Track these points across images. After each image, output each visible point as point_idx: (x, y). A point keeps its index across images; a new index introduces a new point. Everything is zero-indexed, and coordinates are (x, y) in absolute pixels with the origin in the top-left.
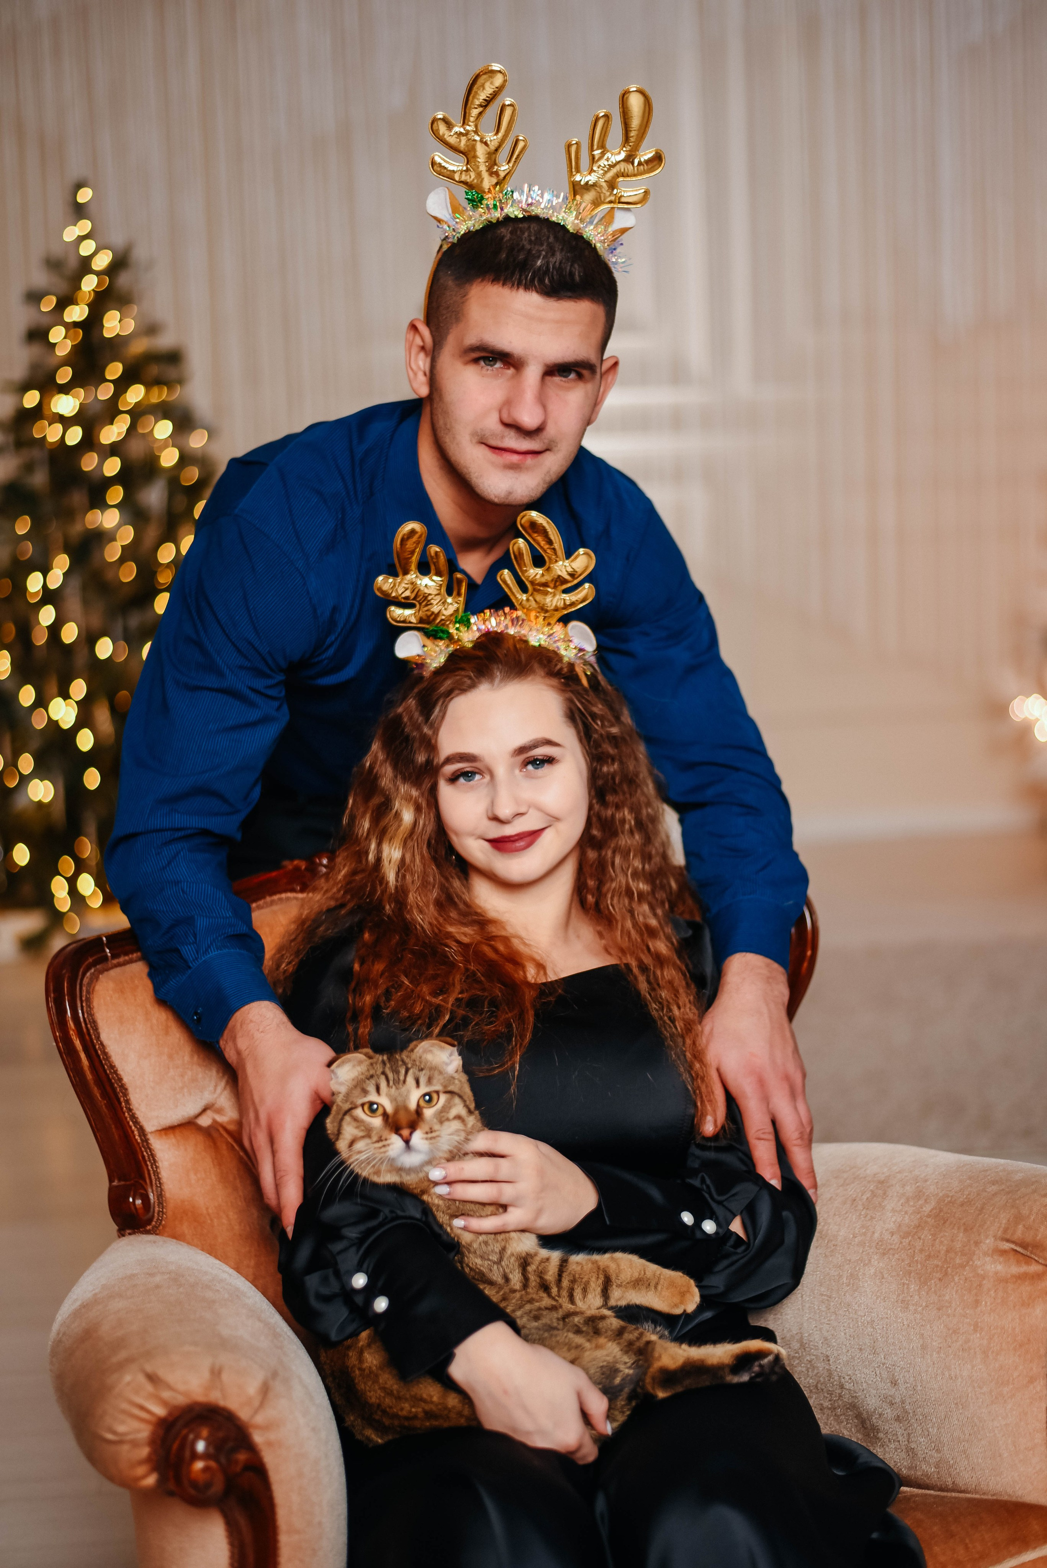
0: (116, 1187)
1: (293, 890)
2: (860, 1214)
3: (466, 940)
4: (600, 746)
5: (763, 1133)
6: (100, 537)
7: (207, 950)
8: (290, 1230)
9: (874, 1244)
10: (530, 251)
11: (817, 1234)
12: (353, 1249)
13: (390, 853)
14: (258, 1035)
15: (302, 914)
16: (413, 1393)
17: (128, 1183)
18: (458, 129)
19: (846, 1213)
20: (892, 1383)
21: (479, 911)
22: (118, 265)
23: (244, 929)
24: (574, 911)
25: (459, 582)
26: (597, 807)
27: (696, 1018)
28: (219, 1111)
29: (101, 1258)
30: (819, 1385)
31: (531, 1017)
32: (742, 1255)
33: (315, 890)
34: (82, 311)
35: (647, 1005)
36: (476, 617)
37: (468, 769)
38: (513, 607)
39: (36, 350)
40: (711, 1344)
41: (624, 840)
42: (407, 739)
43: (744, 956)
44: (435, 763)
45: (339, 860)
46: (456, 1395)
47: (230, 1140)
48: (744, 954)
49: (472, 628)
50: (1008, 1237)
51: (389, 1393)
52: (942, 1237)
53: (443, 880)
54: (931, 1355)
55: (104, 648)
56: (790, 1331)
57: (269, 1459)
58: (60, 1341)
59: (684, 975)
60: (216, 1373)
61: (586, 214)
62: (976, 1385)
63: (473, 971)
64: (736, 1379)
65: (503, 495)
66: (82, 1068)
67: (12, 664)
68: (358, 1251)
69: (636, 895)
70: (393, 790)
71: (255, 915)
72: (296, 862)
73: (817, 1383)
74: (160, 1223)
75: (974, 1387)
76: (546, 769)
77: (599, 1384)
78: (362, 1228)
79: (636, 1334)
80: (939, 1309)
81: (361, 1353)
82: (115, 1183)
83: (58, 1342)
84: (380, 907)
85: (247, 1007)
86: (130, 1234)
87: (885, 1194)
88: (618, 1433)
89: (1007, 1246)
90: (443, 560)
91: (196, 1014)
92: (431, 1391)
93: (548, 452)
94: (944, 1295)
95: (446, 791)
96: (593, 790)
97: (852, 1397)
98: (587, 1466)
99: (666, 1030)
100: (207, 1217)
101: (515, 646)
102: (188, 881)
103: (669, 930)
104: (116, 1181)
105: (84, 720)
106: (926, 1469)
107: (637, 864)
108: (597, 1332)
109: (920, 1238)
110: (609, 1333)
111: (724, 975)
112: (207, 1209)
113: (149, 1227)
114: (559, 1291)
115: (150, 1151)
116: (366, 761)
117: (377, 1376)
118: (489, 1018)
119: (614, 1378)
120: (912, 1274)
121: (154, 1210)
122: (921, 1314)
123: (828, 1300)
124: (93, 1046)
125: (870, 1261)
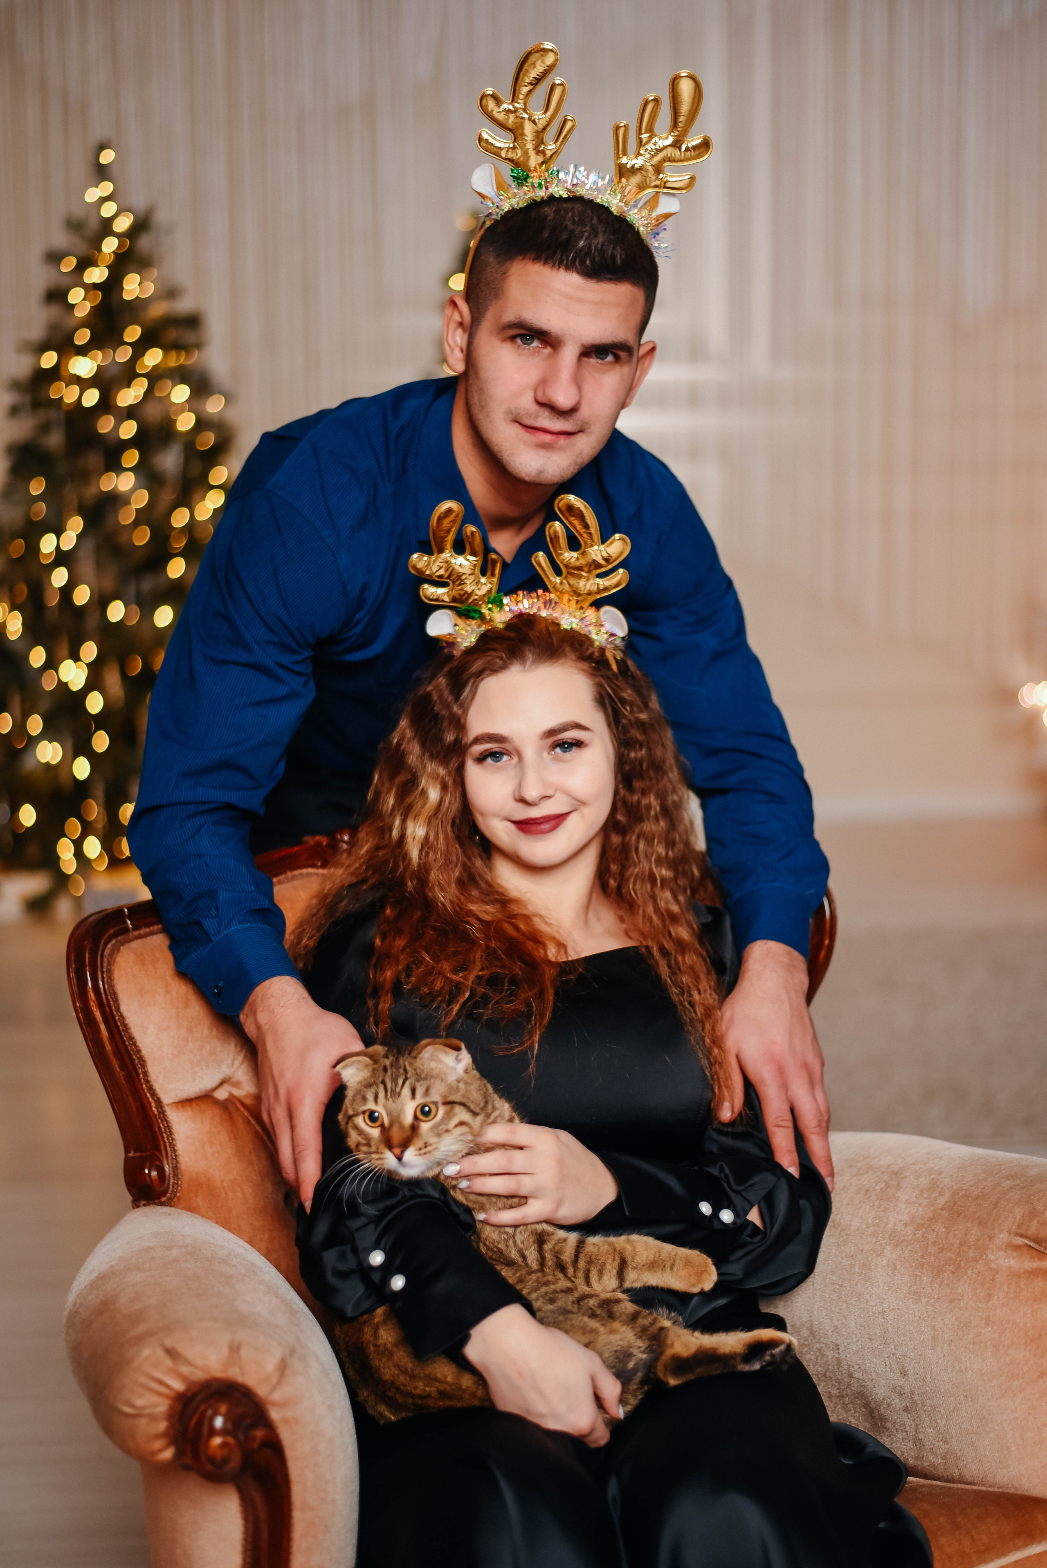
0: (133, 1158)
1: (314, 866)
2: (874, 1205)
3: (487, 918)
4: (629, 732)
5: (782, 1120)
6: (115, 500)
7: (229, 924)
8: (308, 1205)
9: (887, 1235)
10: (572, 231)
11: (830, 1224)
12: (372, 1226)
13: (414, 831)
14: (278, 1010)
15: (324, 889)
16: (427, 1372)
17: (144, 1154)
18: (505, 106)
19: (860, 1203)
20: (901, 1373)
21: (501, 890)
22: (140, 227)
23: (267, 904)
24: (594, 895)
25: (494, 562)
26: (622, 792)
27: (716, 1003)
28: (237, 1085)
29: (116, 1228)
30: (828, 1373)
31: (550, 997)
32: (758, 1245)
33: (337, 865)
34: (102, 272)
35: (667, 989)
36: (508, 598)
37: (496, 750)
38: (546, 589)
39: (55, 311)
40: (723, 1332)
41: (648, 826)
42: (436, 718)
43: (765, 944)
44: (463, 742)
45: (362, 835)
46: (470, 1376)
47: (246, 1114)
48: (765, 941)
49: (504, 610)
50: (1022, 1232)
51: (404, 1371)
52: (956, 1230)
53: (465, 859)
54: (942, 1348)
55: (116, 611)
56: (800, 1318)
57: (285, 1435)
58: (76, 1312)
59: (705, 960)
60: (235, 1349)
61: (631, 197)
62: (986, 1378)
63: (494, 949)
64: (747, 1368)
65: (534, 473)
66: (101, 1039)
67: (23, 624)
68: (376, 1229)
69: (659, 881)
70: (420, 766)
71: (277, 889)
72: (317, 838)
73: (826, 1371)
74: (175, 1195)
75: (984, 1380)
76: (575, 752)
77: (612, 1368)
78: (381, 1205)
79: (650, 1319)
80: (951, 1302)
81: (376, 1329)
82: (131, 1154)
83: (74, 1313)
84: (401, 884)
85: (268, 982)
86: (144, 1205)
87: (898, 1185)
88: (629, 1416)
89: (1021, 1241)
90: (479, 540)
91: (217, 987)
92: (445, 1370)
93: (581, 434)
94: (957, 1288)
95: (473, 771)
96: (619, 776)
97: (861, 1386)
98: (599, 1450)
99: (686, 1015)
100: (222, 1191)
101: (548, 630)
102: (210, 855)
103: (691, 917)
104: (132, 1152)
105: (93, 683)
106: (933, 1460)
107: (661, 850)
108: (611, 1316)
109: (933, 1231)
110: (624, 1317)
111: (746, 962)
112: (222, 1182)
113: (163, 1199)
114: (575, 1272)
115: (167, 1123)
116: (394, 738)
117: (391, 1353)
118: (509, 996)
119: (628, 1362)
120: (925, 1266)
121: (169, 1182)
122: (933, 1306)
123: (839, 1289)
124: (113, 1017)
125: (883, 1252)
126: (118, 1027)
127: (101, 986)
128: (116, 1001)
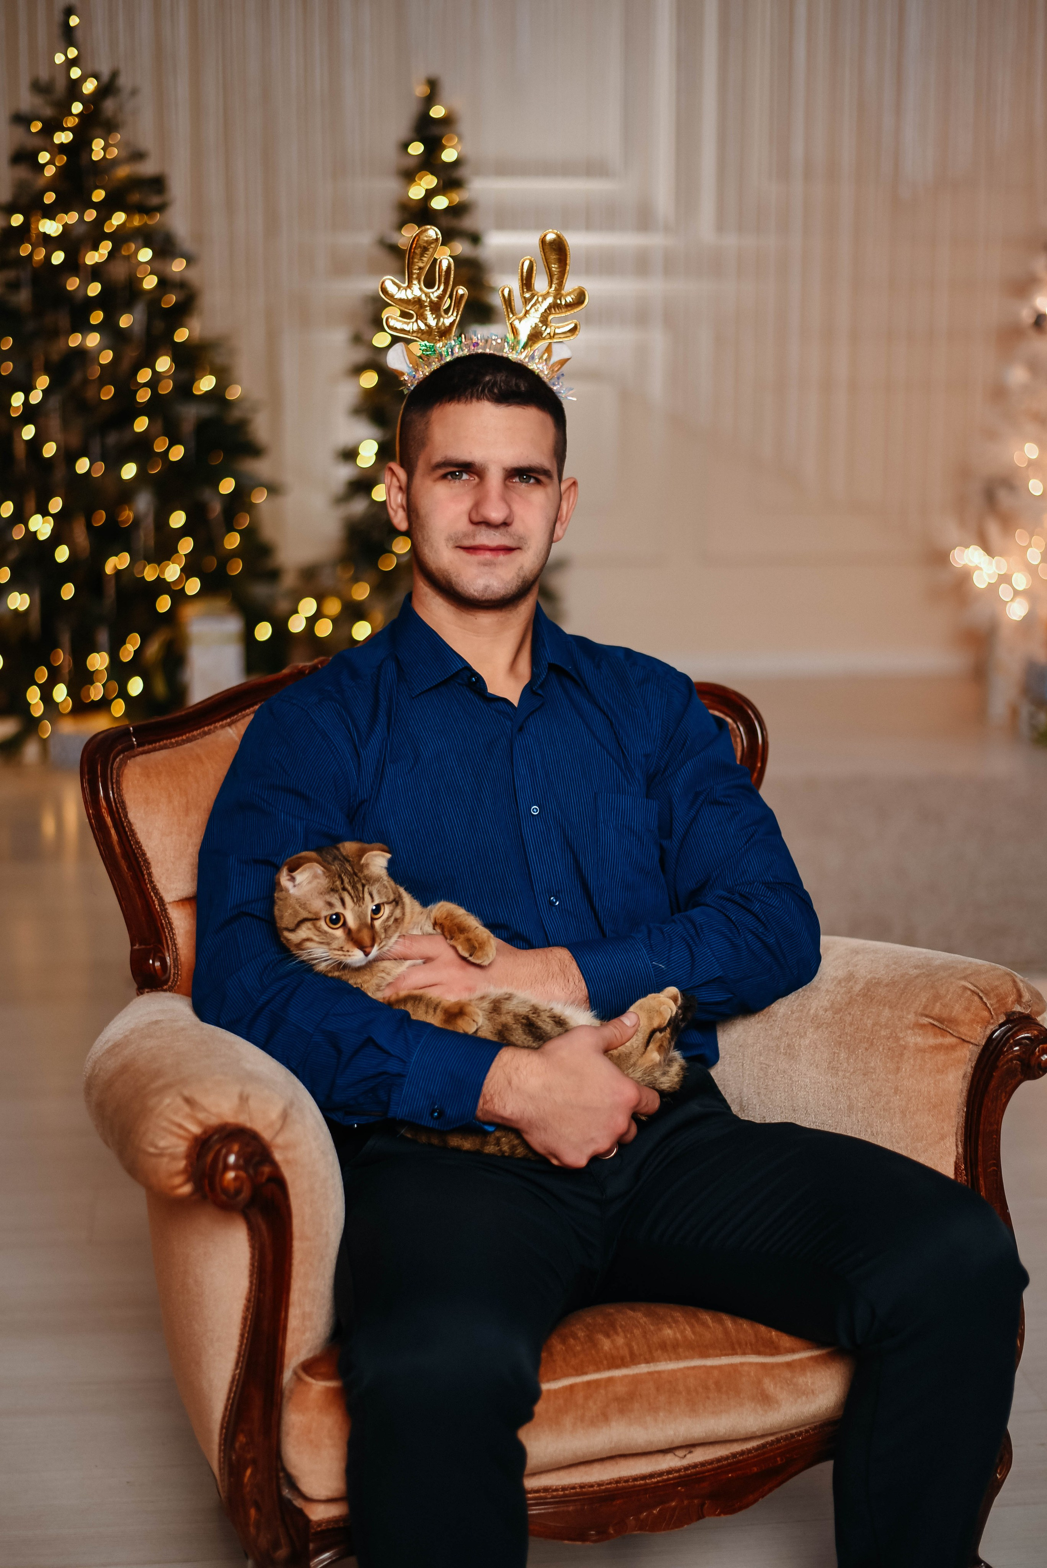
0: (138, 950)
6: (82, 355)
17: (148, 947)
22: (107, 89)
29: (125, 1010)
34: (68, 135)
39: (23, 172)
50: (927, 1013)
52: (869, 1013)
54: (856, 1115)
55: (83, 465)
57: (288, 1174)
60: (244, 1099)
62: (894, 1140)
66: (112, 843)
74: (176, 984)
75: (892, 1142)
80: (865, 1075)
82: (137, 947)
86: (148, 992)
89: (926, 1020)
93: (519, 550)
94: (870, 1063)
104: (137, 945)
105: (59, 535)
109: (850, 1014)
113: (165, 987)
115: (168, 920)
120: (842, 1045)
121: (170, 972)
122: (849, 1079)
123: (766, 1068)
124: (122, 823)
125: (805, 1033)
126: (126, 833)
127: (111, 795)
128: (124, 808)
